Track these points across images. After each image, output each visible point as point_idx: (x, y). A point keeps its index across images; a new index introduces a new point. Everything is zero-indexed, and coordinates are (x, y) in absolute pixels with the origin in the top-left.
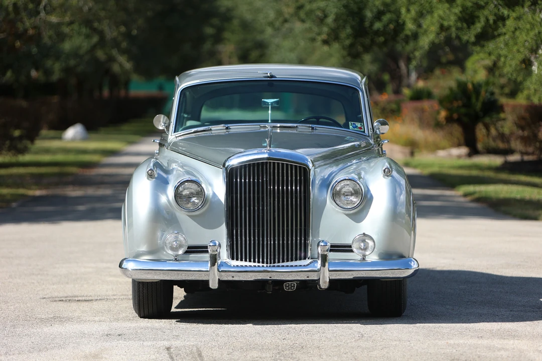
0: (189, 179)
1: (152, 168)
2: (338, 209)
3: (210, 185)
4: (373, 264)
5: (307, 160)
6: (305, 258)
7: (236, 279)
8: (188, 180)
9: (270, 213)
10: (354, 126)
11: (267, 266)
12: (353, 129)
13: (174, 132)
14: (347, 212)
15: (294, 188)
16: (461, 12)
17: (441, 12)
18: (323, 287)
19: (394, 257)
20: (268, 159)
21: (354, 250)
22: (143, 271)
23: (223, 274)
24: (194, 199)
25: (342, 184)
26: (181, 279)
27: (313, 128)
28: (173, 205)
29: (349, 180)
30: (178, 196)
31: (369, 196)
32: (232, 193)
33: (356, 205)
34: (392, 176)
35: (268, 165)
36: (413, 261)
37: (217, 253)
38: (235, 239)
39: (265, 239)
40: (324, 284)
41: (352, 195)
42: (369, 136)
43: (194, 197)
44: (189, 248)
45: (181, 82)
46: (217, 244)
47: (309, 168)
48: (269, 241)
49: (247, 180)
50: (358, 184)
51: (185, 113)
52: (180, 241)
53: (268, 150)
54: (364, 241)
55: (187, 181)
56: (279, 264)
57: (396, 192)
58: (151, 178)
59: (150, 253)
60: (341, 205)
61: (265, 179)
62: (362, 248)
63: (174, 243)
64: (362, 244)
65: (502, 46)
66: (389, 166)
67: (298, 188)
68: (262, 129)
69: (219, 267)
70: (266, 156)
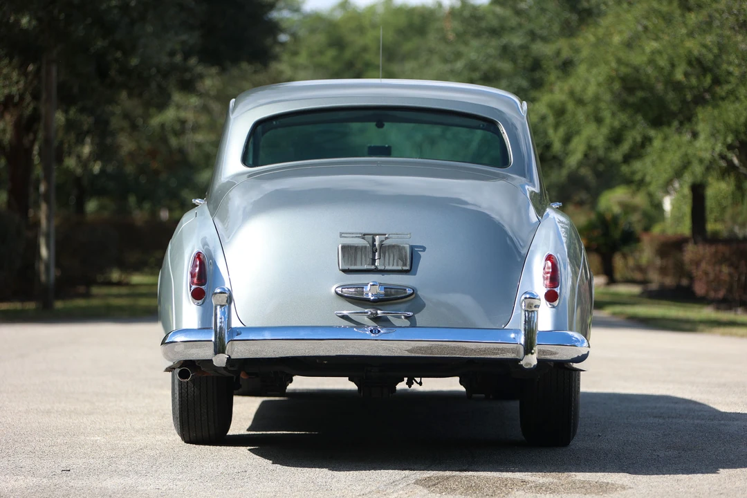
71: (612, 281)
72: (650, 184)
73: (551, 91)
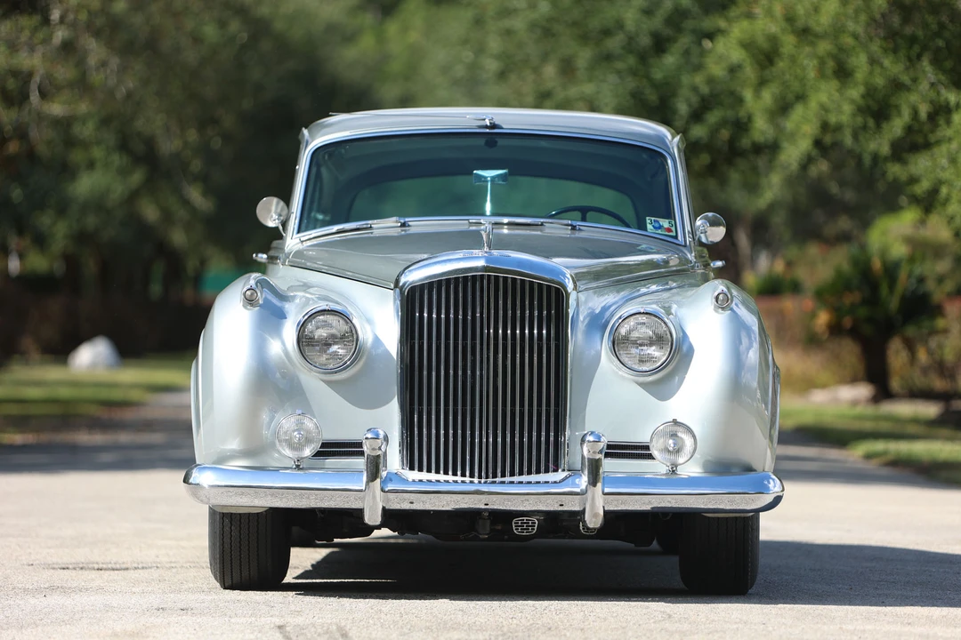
0: (327, 308)
1: (254, 286)
2: (624, 372)
3: (369, 321)
4: (691, 481)
5: (564, 275)
6: (556, 470)
7: (418, 506)
8: (325, 310)
9: (488, 379)
10: (657, 225)
11: (480, 482)
12: (654, 231)
13: (299, 232)
14: (642, 379)
15: (535, 332)
16: (863, 97)
17: (824, 98)
18: (591, 526)
19: (735, 470)
20: (485, 269)
21: (655, 453)
22: (231, 489)
23: (391, 496)
24: (334, 348)
25: (632, 322)
26: (308, 506)
27: (574, 228)
28: (295, 360)
29: (647, 313)
30: (304, 341)
31: (685, 348)
32: (413, 338)
33: (659, 364)
34: (732, 309)
35: (485, 282)
36: (773, 480)
37: (379, 453)
38: (416, 432)
39: (477, 433)
40: (594, 520)
41: (651, 344)
42: (685, 246)
43: (335, 343)
44: (324, 445)
45: (313, 137)
46: (381, 436)
47: (566, 292)
48: (483, 438)
49: (443, 316)
50: (665, 323)
51: (319, 211)
52: (308, 432)
53: (486, 252)
54: (674, 435)
55: (323, 312)
56: (503, 479)
57: (741, 343)
58: (252, 305)
59: (246, 453)
60: (629, 363)
61: (478, 315)
62: (671, 449)
63: (296, 433)
64: (671, 442)
65: (944, 162)
66: (725, 290)
67: (544, 332)
68: (474, 228)
69: (384, 482)
70: (481, 263)
71: (883, 393)
72: (947, 200)
73: (750, 16)
